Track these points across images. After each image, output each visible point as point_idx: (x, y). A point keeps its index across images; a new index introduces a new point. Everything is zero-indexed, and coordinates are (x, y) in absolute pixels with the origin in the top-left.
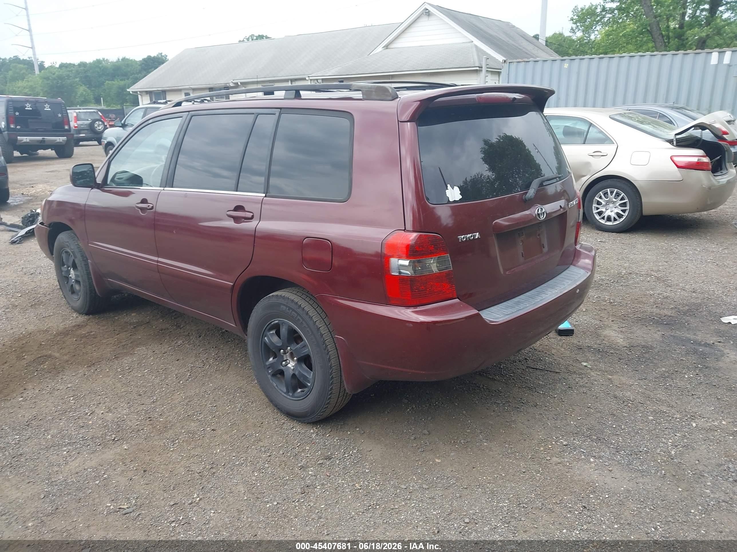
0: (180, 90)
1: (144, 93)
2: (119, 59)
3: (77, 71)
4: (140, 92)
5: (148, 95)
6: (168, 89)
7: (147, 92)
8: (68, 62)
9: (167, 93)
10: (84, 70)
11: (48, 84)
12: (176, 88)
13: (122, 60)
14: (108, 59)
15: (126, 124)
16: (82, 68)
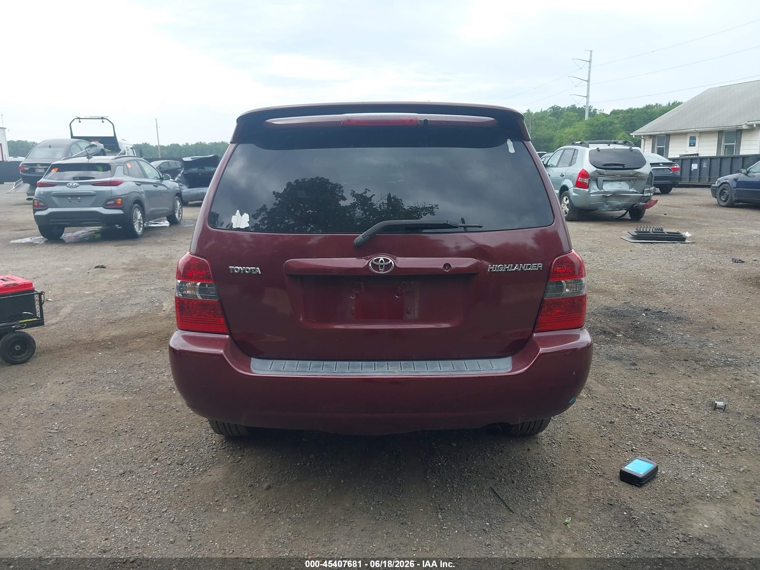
0: (686, 134)
1: (647, 137)
2: (669, 104)
3: (624, 117)
4: (643, 136)
5: (652, 139)
6: (671, 132)
7: (651, 136)
8: (620, 109)
9: (671, 137)
10: (631, 116)
11: (590, 130)
12: (680, 131)
13: (672, 104)
14: (661, 104)
15: (548, 164)
16: (629, 115)
